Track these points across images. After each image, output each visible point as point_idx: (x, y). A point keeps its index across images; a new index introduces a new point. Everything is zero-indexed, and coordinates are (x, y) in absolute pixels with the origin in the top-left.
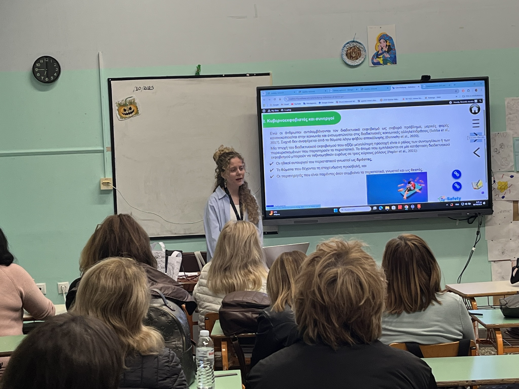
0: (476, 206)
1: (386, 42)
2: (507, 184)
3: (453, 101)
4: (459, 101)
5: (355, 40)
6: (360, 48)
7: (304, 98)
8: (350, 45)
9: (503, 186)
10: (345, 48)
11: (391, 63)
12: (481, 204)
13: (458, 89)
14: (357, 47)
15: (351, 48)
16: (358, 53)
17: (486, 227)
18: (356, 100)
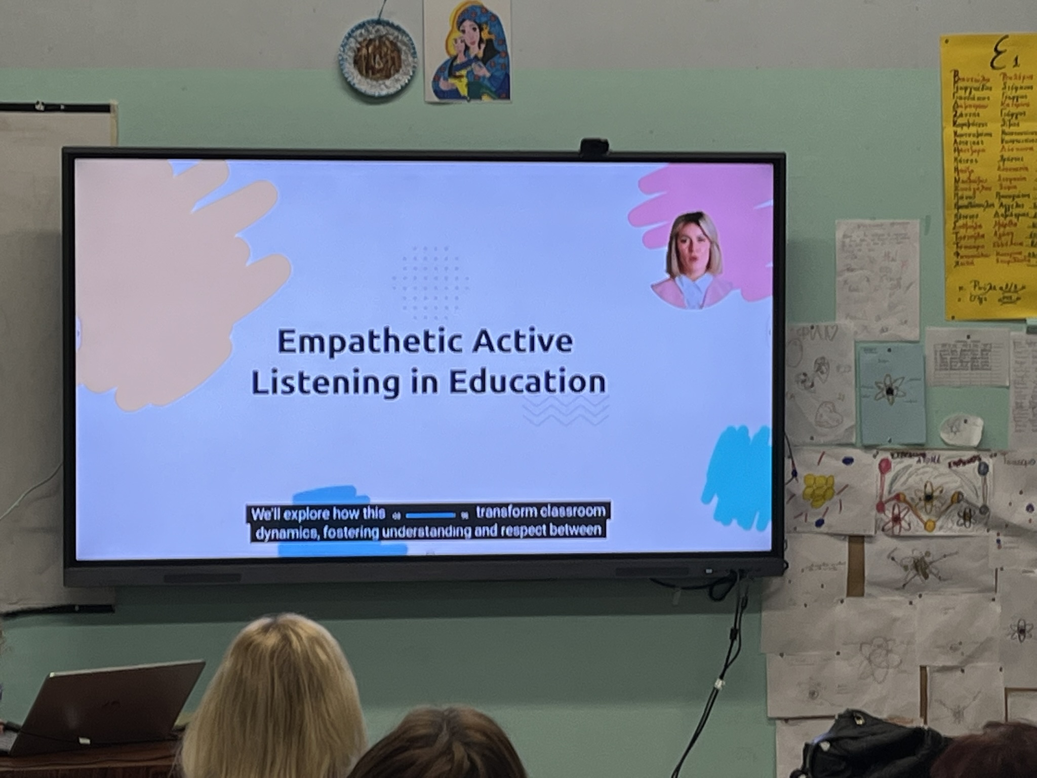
1: (481, 30)
2: (833, 484)
5: (384, 17)
6: (399, 44)
8: (368, 31)
9: (818, 488)
10: (352, 40)
11: (493, 95)
14: (388, 39)
15: (371, 41)
16: (393, 59)
17: (764, 614)
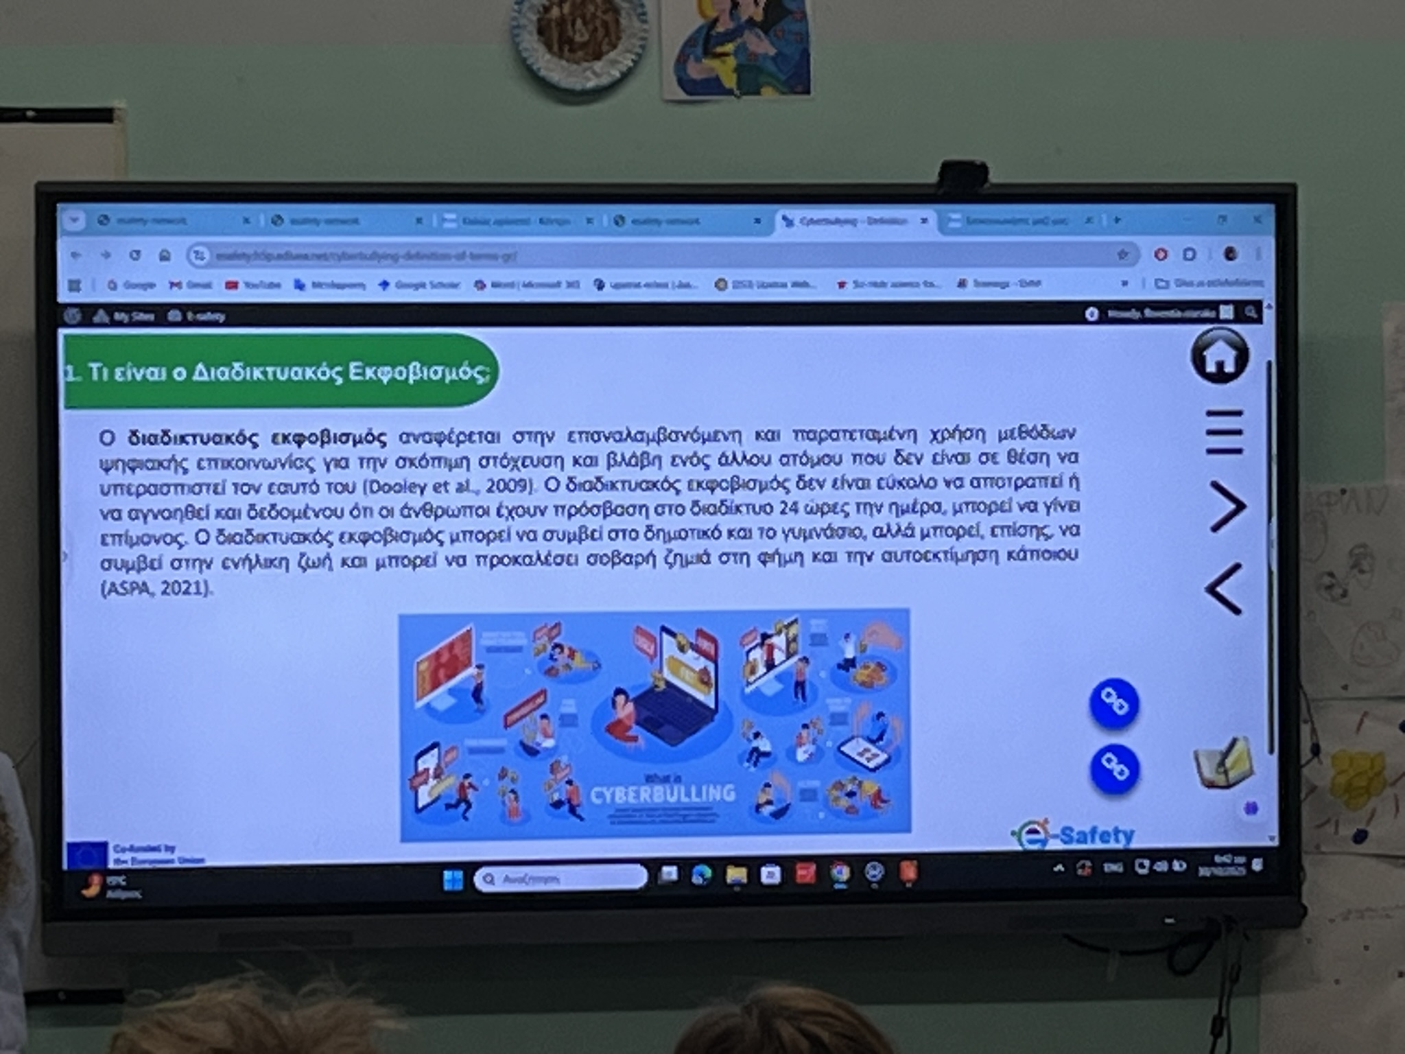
0: (1214, 877)
2: (1384, 768)
3: (1103, 306)
4: (1140, 305)
7: (298, 257)
9: (1359, 774)
11: (780, 86)
12: (1243, 871)
13: (1131, 244)
16: (605, 24)
17: (1262, 997)
18: (586, 276)
